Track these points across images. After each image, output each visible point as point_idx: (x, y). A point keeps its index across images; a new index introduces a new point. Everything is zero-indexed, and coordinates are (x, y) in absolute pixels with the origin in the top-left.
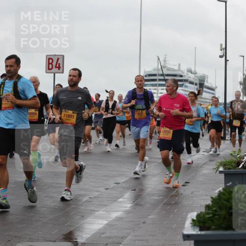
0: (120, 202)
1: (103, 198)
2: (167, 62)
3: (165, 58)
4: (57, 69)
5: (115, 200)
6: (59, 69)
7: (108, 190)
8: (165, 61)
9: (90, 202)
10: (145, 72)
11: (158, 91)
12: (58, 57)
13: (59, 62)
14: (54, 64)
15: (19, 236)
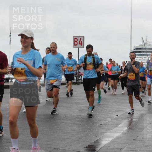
0: (120, 127)
1: (109, 124)
2: (147, 41)
3: (146, 38)
4: (80, 45)
5: (116, 125)
6: (81, 45)
7: (112, 120)
8: (146, 40)
9: (101, 127)
10: (134, 47)
11: (142, 59)
12: (81, 37)
13: (81, 41)
14: (78, 42)
15: (57, 148)
